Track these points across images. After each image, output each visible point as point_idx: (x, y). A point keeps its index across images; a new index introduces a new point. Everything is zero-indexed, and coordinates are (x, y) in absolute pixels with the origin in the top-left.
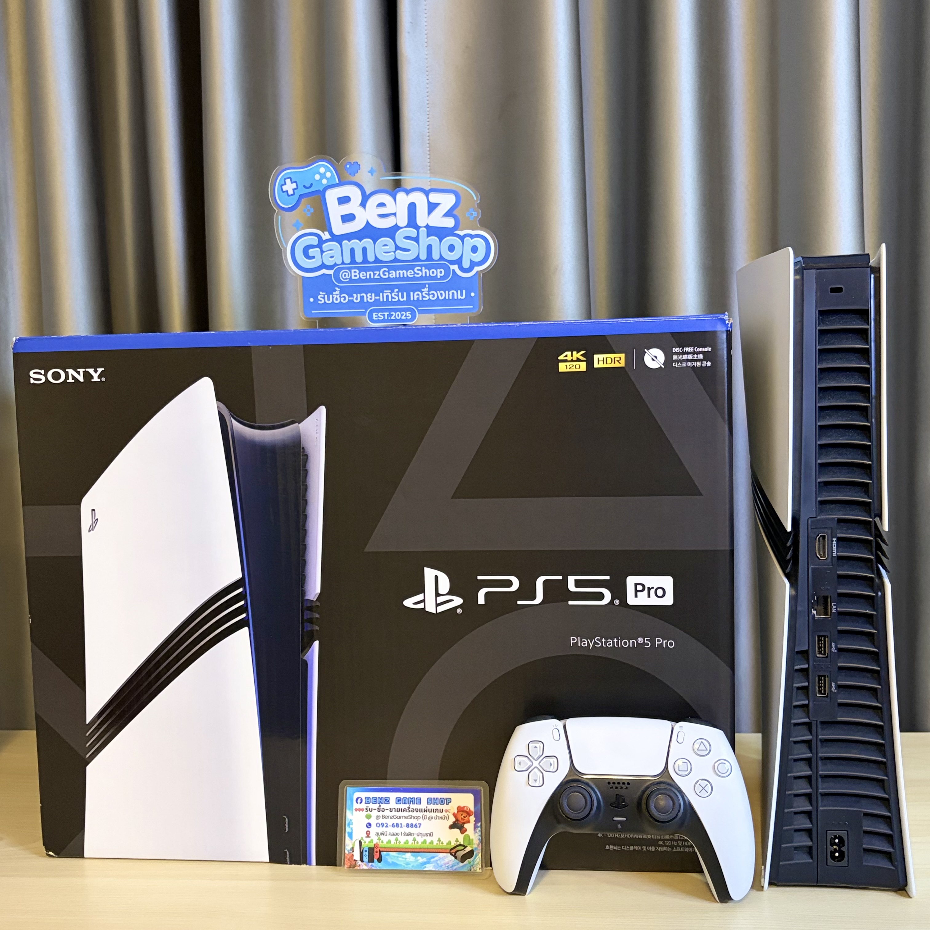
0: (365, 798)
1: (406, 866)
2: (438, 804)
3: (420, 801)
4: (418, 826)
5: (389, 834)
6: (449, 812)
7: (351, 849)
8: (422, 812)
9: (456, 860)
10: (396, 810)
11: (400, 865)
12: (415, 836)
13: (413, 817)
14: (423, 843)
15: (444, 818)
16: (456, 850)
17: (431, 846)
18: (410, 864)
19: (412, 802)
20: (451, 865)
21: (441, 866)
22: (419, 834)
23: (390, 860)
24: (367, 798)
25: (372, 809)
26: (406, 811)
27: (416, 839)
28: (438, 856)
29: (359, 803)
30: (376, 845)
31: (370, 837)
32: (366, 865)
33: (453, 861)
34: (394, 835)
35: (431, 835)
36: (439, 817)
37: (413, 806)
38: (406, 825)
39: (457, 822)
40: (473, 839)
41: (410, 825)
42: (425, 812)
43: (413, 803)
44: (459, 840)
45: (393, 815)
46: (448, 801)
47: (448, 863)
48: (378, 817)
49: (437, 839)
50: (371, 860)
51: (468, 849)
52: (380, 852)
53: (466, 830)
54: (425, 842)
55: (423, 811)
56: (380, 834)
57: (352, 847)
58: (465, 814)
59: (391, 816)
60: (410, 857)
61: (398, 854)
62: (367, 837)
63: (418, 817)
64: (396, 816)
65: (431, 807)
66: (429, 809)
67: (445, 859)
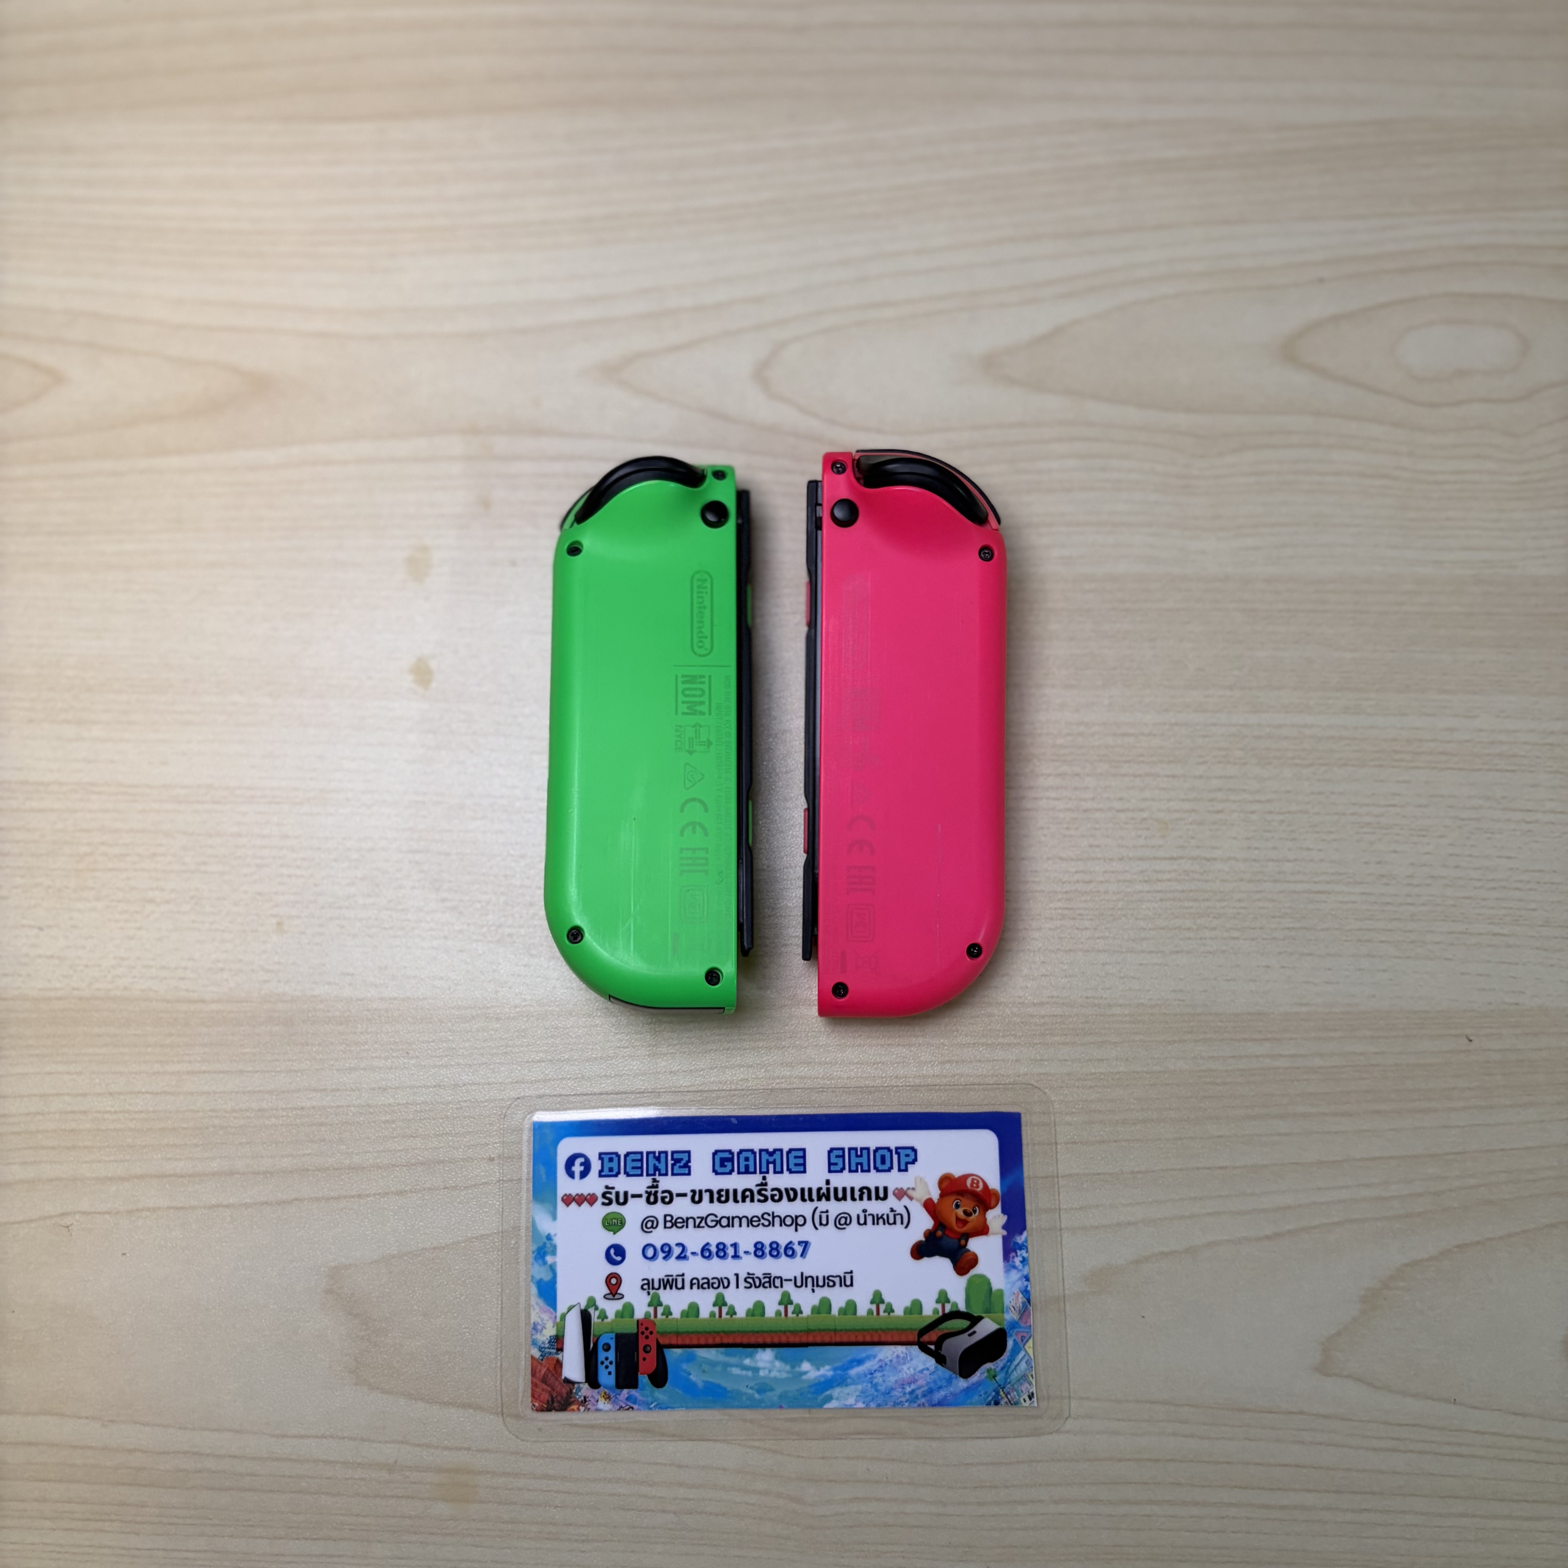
0: (601, 1156)
2: (869, 1171)
3: (801, 1161)
4: (799, 1249)
5: (692, 1285)
6: (911, 1198)
7: (549, 1342)
8: (811, 1199)
10: (716, 1196)
12: (789, 1287)
13: (777, 1220)
14: (816, 1310)
15: (891, 1221)
16: (941, 1333)
17: (848, 1322)
19: (771, 1166)
22: (803, 1281)
24: (606, 1158)
25: (626, 1193)
26: (752, 1200)
27: (793, 1298)
28: (875, 1357)
29: (577, 1175)
30: (645, 1325)
31: (623, 1296)
32: (608, 1398)
34: (710, 1285)
35: (848, 1283)
36: (872, 1216)
37: (775, 1181)
38: (752, 1250)
39: (939, 1233)
41: (767, 1250)
42: (824, 1199)
43: (778, 1169)
44: (950, 1296)
45: (704, 1216)
46: (904, 1160)
48: (648, 1225)
49: (871, 1297)
50: (627, 1379)
51: (986, 1327)
53: (974, 1261)
54: (826, 1305)
55: (814, 1196)
56: (656, 1286)
58: (967, 1204)
59: (695, 1216)
60: (772, 1362)
61: (727, 1355)
62: (610, 1296)
63: (797, 1217)
64: (716, 1216)
65: (844, 1180)
66: (836, 1189)
67: (900, 1367)
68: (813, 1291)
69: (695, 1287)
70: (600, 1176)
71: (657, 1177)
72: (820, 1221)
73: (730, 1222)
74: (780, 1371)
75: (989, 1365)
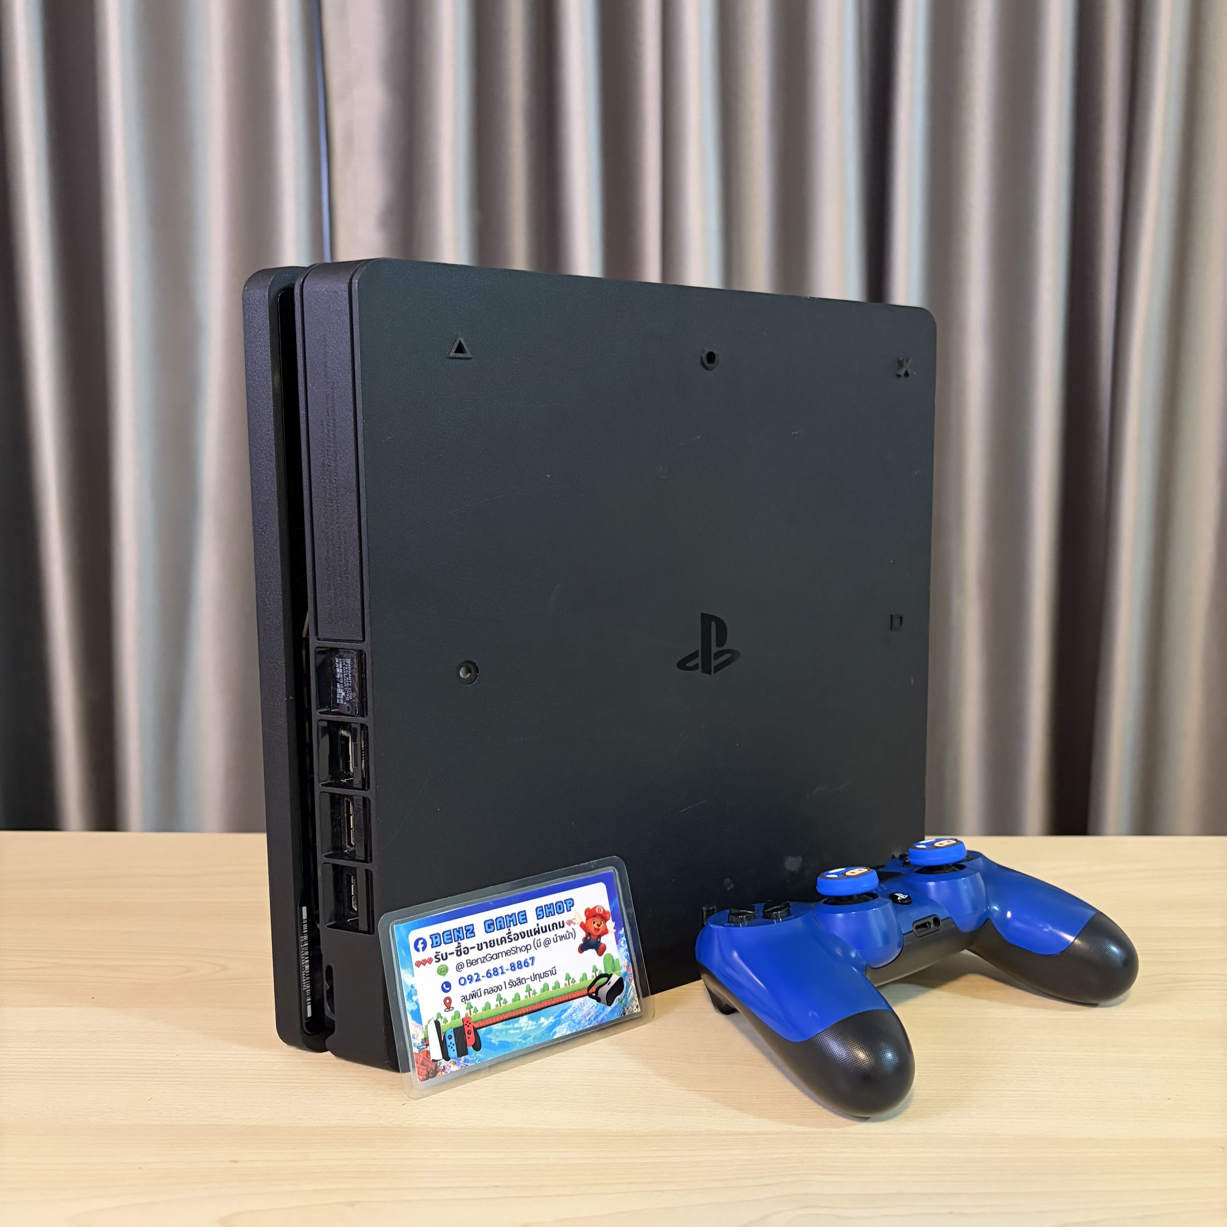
1: (524, 1042)
2: (554, 915)
3: (524, 917)
4: (530, 962)
5: (485, 993)
6: (574, 924)
8: (532, 935)
10: (489, 944)
12: (529, 982)
13: (518, 950)
14: (543, 990)
15: (568, 937)
16: (596, 987)
17: (557, 992)
18: (530, 1036)
19: (512, 923)
21: (579, 1023)
22: (535, 977)
23: (495, 1041)
24: (433, 937)
25: (446, 954)
27: (531, 987)
29: (421, 949)
30: (467, 1021)
31: (454, 1008)
34: (493, 991)
35: (554, 973)
36: (559, 936)
37: (516, 929)
38: (509, 967)
39: (589, 938)
40: (617, 960)
41: (516, 966)
42: (537, 934)
43: (515, 924)
44: (597, 968)
45: (485, 956)
46: (569, 905)
48: (459, 967)
49: (565, 977)
50: (462, 1051)
51: (614, 979)
52: (475, 1030)
53: (604, 948)
54: (546, 987)
55: (533, 933)
56: (468, 998)
58: (598, 920)
59: (481, 957)
60: (527, 1023)
62: (448, 1010)
63: (527, 946)
64: (490, 955)
65: (544, 922)
66: (542, 927)
67: (582, 1008)
68: (540, 981)
69: (487, 994)
70: (432, 947)
71: (460, 941)
72: (537, 945)
73: (497, 955)
75: (618, 997)
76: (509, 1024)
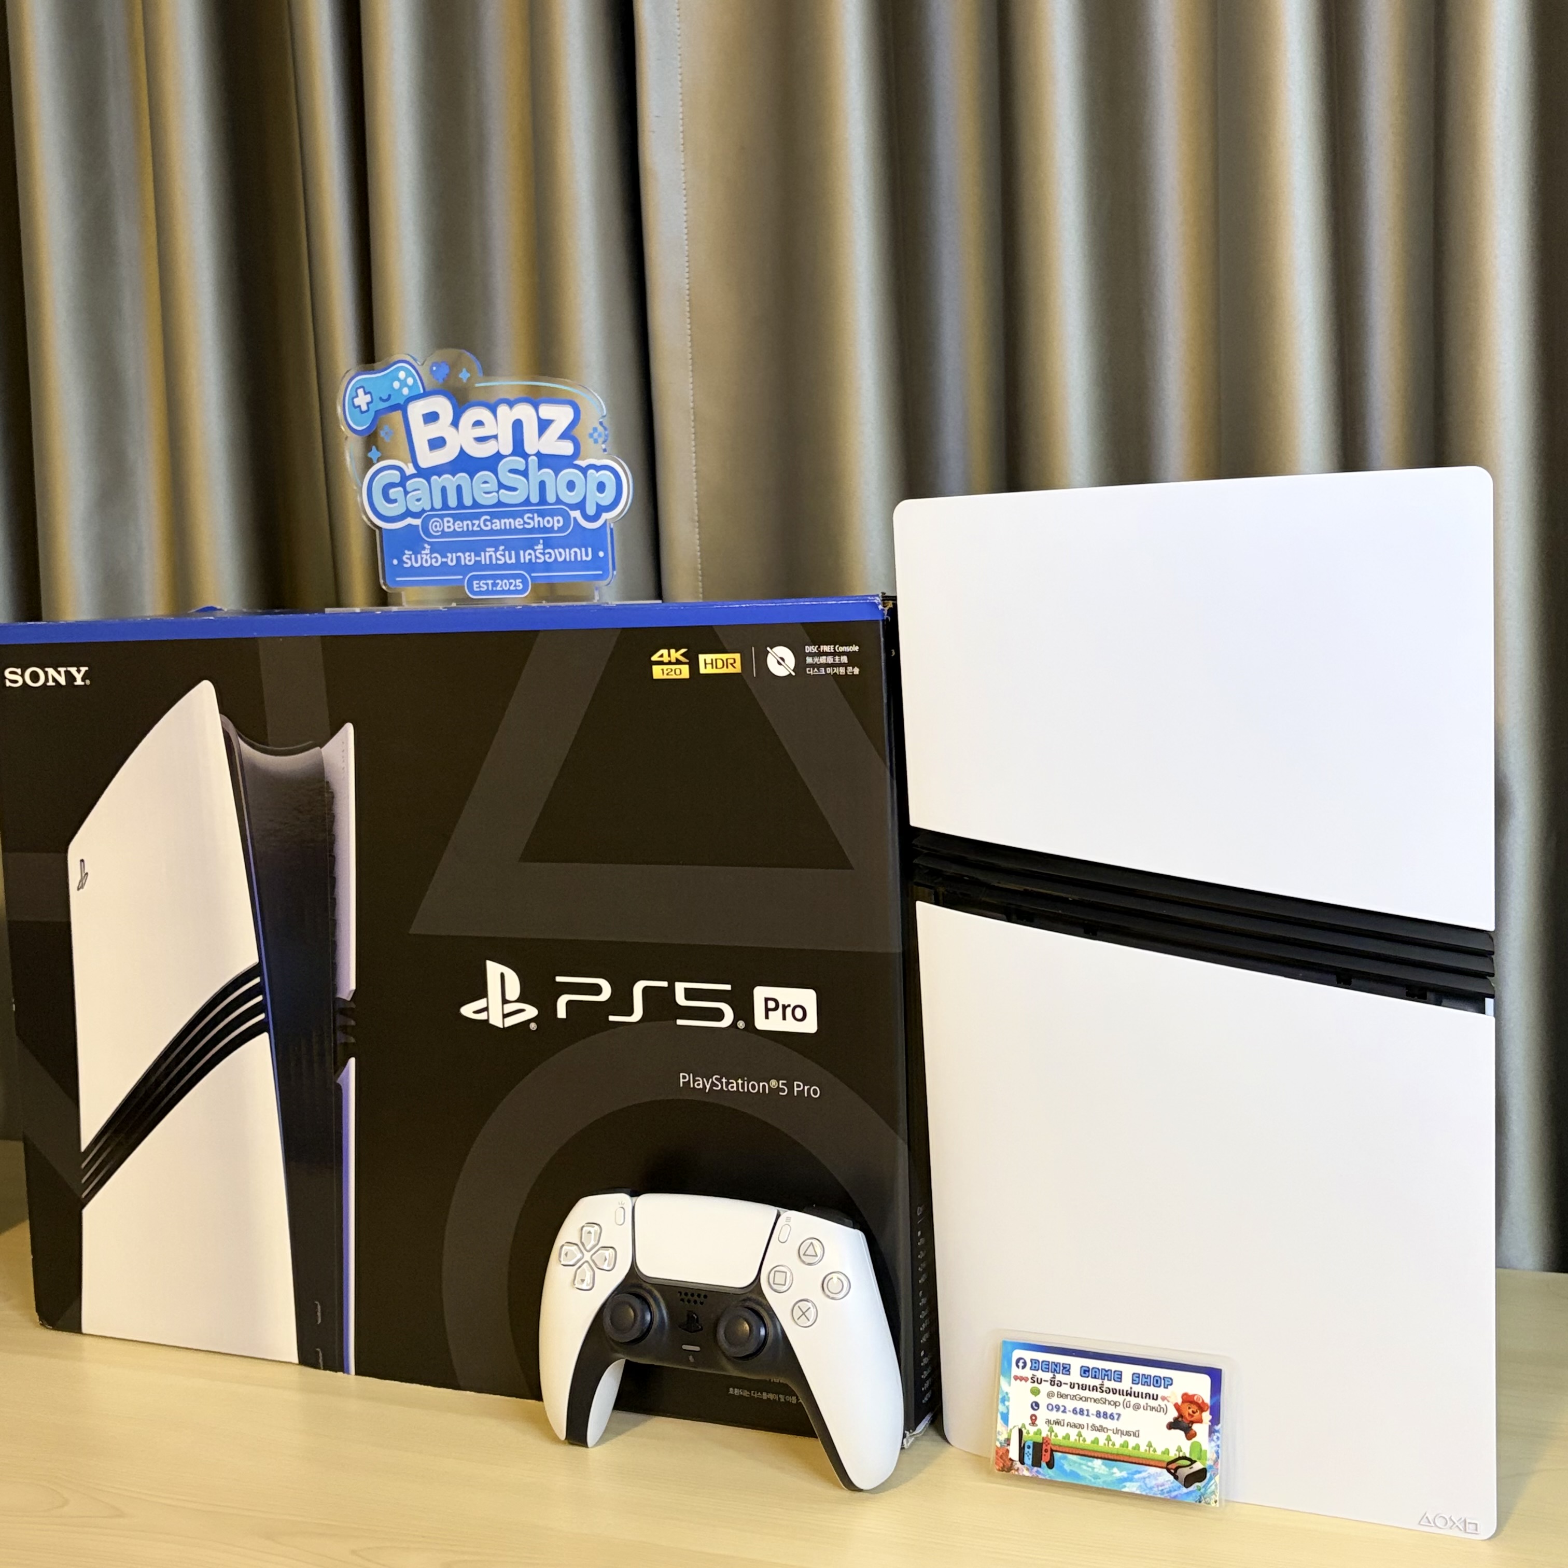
0: (1031, 1360)
1: (1093, 1480)
2: (1150, 1385)
3: (1119, 1376)
4: (1116, 1417)
5: (1068, 1425)
6: (1168, 1401)
7: (1005, 1441)
8: (1123, 1395)
9: (1175, 1480)
10: (1081, 1387)
11: (1084, 1478)
12: (1110, 1433)
13: (1107, 1402)
14: (1122, 1446)
15: (1159, 1410)
16: (1177, 1465)
17: (1135, 1453)
18: (1100, 1479)
19: (1106, 1377)
20: (1168, 1489)
21: (1151, 1488)
22: (1117, 1431)
23: (1067, 1467)
24: (1033, 1362)
25: (1041, 1379)
26: (1097, 1391)
27: (1112, 1438)
28: (1146, 1471)
29: (1021, 1367)
30: (1046, 1441)
31: (1037, 1425)
32: (1028, 1469)
33: (1172, 1483)
34: (1075, 1426)
35: (1137, 1435)
36: (1150, 1406)
37: (1108, 1384)
38: (1095, 1413)
39: (1180, 1419)
40: (1206, 1451)
41: (1102, 1414)
42: (1129, 1396)
43: (1109, 1379)
44: (1182, 1449)
45: (1075, 1395)
46: (1167, 1383)
47: (1163, 1485)
48: (1051, 1394)
49: (1147, 1443)
50: (1036, 1463)
51: (1198, 1466)
52: (1052, 1451)
53: (1195, 1435)
54: (1125, 1445)
55: (1125, 1393)
56: (1052, 1422)
57: (1006, 1437)
58: (1194, 1408)
59: (1071, 1394)
60: (1100, 1466)
61: (1081, 1459)
62: (1032, 1424)
63: (1116, 1402)
64: (1080, 1395)
65: (1138, 1388)
66: (1135, 1393)
67: (1158, 1478)
68: (1121, 1437)
69: (1069, 1426)
70: (1031, 1369)
71: (1056, 1374)
72: (1127, 1405)
73: (1086, 1399)
74: (1104, 1470)
75: (1197, 1484)
76: (1083, 1460)
